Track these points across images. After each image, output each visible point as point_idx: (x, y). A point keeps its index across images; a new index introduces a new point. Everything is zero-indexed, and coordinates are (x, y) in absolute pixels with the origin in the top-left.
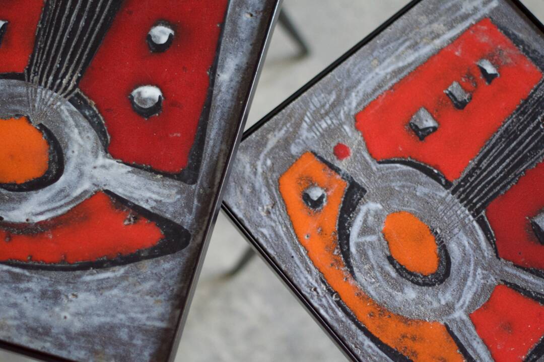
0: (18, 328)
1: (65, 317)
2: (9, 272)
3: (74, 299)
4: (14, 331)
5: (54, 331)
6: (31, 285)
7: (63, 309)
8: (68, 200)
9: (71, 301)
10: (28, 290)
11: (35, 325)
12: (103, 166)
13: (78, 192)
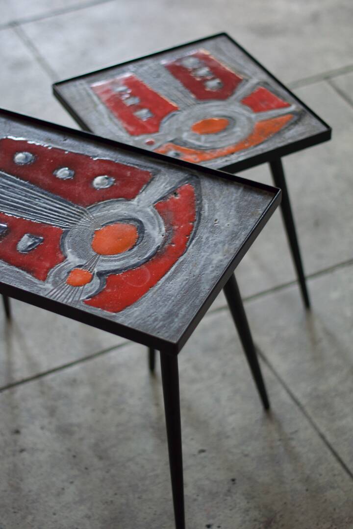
0: (230, 244)
1: (228, 225)
2: (194, 245)
3: (218, 221)
4: (231, 247)
5: (236, 230)
6: (205, 237)
7: (223, 226)
8: (155, 218)
9: (219, 222)
10: (207, 238)
11: (230, 237)
12: (138, 202)
13: (151, 213)
